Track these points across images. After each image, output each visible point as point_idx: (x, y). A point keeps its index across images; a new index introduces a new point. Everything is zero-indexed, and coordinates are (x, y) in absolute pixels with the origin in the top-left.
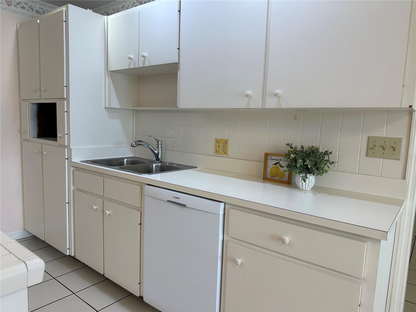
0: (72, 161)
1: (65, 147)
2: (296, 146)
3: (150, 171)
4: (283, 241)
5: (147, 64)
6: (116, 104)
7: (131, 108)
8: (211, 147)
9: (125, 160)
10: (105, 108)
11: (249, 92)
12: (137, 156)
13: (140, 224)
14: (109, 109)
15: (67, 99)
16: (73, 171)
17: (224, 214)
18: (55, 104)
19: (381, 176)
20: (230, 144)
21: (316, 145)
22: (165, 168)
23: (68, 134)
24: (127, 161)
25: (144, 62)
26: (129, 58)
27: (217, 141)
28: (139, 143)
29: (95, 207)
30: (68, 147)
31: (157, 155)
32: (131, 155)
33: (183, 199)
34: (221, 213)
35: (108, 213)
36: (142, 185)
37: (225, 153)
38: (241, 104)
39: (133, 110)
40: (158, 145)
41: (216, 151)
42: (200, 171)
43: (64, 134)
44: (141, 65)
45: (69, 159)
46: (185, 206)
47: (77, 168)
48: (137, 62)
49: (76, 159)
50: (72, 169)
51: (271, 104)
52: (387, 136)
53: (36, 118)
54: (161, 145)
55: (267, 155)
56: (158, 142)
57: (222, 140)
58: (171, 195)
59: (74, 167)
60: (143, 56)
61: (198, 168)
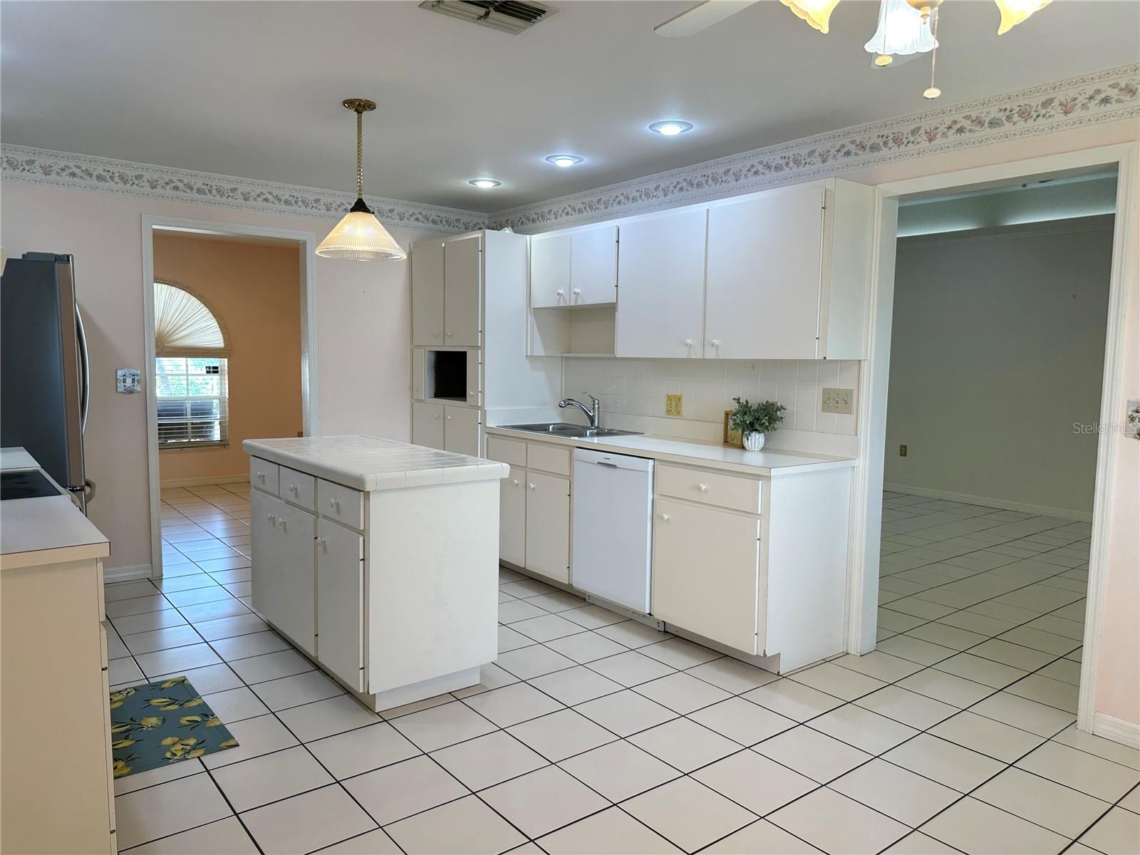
0: (487, 425)
1: (477, 408)
2: (747, 401)
3: (582, 435)
4: (699, 489)
5: (579, 303)
6: (540, 352)
7: (559, 355)
8: (662, 406)
9: (551, 427)
10: (527, 356)
11: (689, 341)
12: (565, 422)
13: (569, 495)
14: (532, 358)
15: (482, 348)
16: (487, 439)
17: (654, 472)
18: (466, 353)
19: (836, 434)
20: (684, 402)
21: (771, 401)
22: (600, 433)
23: (483, 392)
24: (553, 428)
25: (576, 300)
26: (559, 294)
27: (669, 397)
28: (568, 402)
29: (516, 482)
30: (482, 408)
31: (592, 419)
32: (558, 421)
33: (614, 459)
34: (650, 470)
35: (532, 486)
36: (571, 448)
37: (678, 413)
38: (682, 354)
39: (562, 357)
40: (594, 405)
41: (668, 411)
42: (647, 437)
43: (477, 392)
44: (573, 304)
45: (483, 423)
46: (614, 466)
47: (491, 434)
48: (567, 298)
49: (491, 423)
50: (486, 436)
51: (710, 354)
52: (840, 388)
53: (433, 371)
54: (598, 404)
55: (727, 414)
56: (594, 401)
57: (675, 396)
58: (601, 457)
59: (488, 433)
60: (575, 293)
61: (646, 435)
